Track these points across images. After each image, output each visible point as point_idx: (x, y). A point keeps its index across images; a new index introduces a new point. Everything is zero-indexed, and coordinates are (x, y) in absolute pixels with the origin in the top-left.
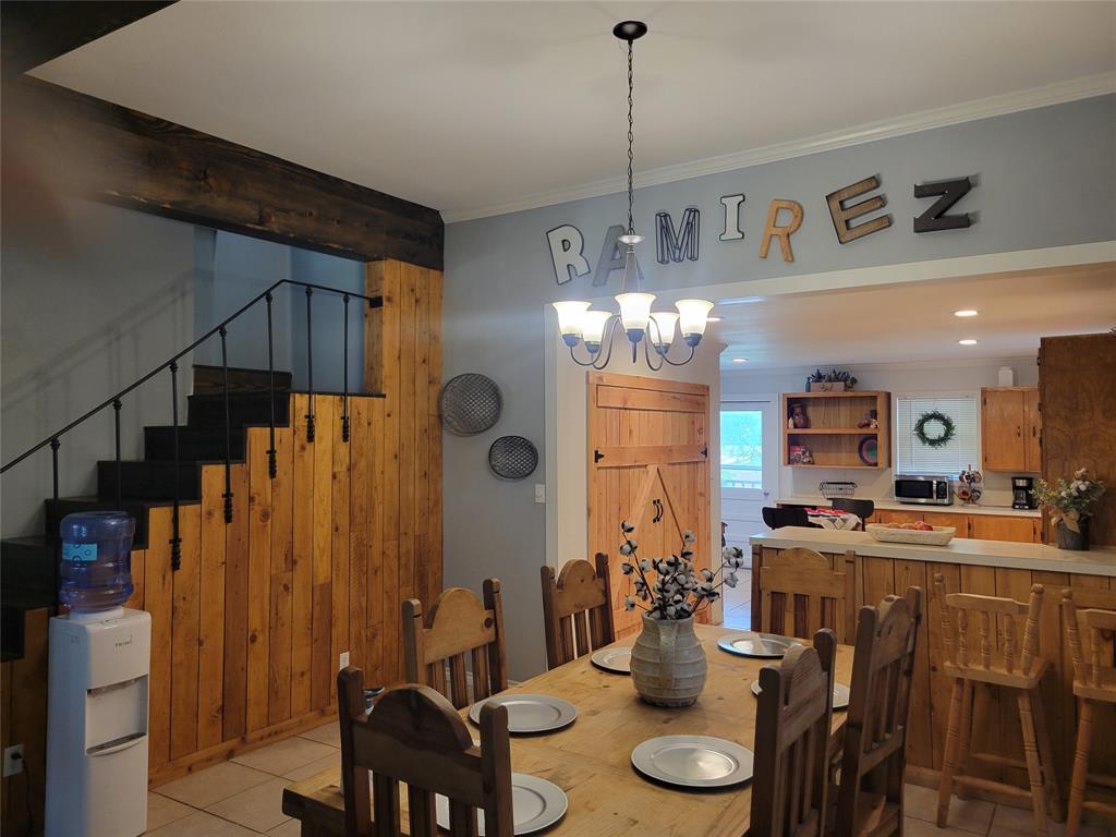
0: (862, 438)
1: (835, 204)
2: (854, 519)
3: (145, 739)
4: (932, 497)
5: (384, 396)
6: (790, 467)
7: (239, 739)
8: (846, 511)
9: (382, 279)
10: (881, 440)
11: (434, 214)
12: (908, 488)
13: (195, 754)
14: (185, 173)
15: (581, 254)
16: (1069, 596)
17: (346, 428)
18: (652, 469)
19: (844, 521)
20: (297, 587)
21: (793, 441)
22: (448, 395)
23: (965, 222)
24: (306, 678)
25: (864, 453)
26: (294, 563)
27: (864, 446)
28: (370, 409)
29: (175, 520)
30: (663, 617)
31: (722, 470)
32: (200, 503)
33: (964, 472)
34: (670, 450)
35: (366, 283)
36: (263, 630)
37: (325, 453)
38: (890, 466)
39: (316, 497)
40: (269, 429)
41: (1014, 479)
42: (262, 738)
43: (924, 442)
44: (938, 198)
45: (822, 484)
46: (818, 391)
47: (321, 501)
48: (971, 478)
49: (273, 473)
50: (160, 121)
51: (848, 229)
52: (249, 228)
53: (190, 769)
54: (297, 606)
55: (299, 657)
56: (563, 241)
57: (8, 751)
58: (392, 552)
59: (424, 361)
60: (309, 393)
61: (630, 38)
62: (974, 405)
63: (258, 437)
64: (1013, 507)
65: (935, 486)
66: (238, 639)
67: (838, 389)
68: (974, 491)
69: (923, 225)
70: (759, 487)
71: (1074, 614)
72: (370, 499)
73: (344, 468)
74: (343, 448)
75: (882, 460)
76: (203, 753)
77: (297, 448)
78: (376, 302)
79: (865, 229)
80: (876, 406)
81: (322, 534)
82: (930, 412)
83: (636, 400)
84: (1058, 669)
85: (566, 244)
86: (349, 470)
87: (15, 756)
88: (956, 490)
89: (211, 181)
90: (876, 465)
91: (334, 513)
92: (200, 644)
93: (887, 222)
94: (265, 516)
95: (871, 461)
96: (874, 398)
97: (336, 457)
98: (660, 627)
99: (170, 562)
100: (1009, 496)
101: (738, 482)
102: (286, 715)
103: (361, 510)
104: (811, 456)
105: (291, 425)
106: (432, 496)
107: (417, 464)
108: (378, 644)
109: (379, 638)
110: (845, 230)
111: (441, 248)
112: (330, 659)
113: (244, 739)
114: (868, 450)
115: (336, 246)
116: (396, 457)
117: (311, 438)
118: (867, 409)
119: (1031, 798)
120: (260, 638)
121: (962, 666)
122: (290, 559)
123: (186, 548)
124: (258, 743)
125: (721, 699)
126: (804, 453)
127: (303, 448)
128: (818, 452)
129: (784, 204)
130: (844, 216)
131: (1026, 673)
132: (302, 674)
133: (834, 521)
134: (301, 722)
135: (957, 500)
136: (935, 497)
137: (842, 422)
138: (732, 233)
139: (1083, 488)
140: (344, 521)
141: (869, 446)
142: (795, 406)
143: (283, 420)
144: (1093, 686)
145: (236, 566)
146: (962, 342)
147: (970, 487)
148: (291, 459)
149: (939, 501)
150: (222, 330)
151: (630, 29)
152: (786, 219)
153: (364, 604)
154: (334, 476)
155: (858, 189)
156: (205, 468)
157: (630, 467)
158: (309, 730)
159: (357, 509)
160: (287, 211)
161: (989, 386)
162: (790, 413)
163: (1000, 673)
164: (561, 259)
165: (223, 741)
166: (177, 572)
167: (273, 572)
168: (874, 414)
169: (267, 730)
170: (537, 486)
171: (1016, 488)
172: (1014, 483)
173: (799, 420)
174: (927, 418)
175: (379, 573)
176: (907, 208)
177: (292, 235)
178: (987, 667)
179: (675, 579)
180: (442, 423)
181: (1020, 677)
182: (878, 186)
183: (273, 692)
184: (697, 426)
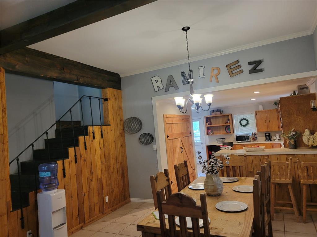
0: (226, 126)
1: (229, 67)
2: (230, 147)
3: (66, 224)
4: (245, 140)
5: (110, 125)
6: (208, 136)
7: (83, 223)
8: (227, 146)
9: (107, 93)
10: (231, 126)
11: (117, 75)
12: (239, 138)
13: (73, 228)
14: (59, 69)
15: (161, 83)
16: (298, 159)
17: (102, 135)
18: (180, 139)
19: (228, 148)
20: (94, 180)
21: (208, 128)
22: (126, 123)
23: (261, 71)
24: (98, 205)
25: (227, 130)
26: (93, 173)
27: (227, 128)
28: (107, 129)
29: (63, 164)
30: (212, 174)
31: (195, 138)
32: (69, 158)
33: (253, 133)
34: (183, 134)
35: (102, 95)
36: (87, 192)
37: (97, 142)
38: (234, 133)
39: (96, 155)
40: (84, 137)
41: (265, 134)
42: (89, 222)
43: (242, 126)
44: (255, 65)
45: (217, 139)
46: (213, 115)
47: (98, 155)
48: (255, 134)
49: (86, 149)
50: (52, 55)
51: (232, 74)
52: (75, 82)
53: (72, 233)
54: (94, 184)
55: (96, 199)
56: (156, 80)
57: (28, 233)
58: (115, 168)
59: (119, 115)
60: (92, 126)
61: (186, 30)
62: (253, 116)
63: (81, 139)
64: (266, 141)
65: (246, 137)
66: (81, 195)
67: (219, 114)
68: (256, 137)
69: (251, 72)
70: (200, 142)
71: (300, 164)
72: (109, 153)
73: (102, 146)
74: (102, 140)
75: (232, 132)
76: (75, 228)
77: (91, 141)
78: (106, 100)
79: (236, 74)
80: (229, 118)
81: (98, 164)
82: (243, 118)
83: (175, 121)
84: (295, 178)
85: (157, 81)
86: (104, 146)
87: (30, 234)
88: (251, 138)
89: (65, 70)
90: (230, 133)
91: (101, 158)
92: (72, 198)
93: (242, 71)
94: (85, 160)
95: (229, 132)
96: (228, 116)
97: (100, 143)
98: (212, 176)
99: (63, 175)
100: (264, 138)
101: (198, 141)
102: (94, 215)
103: (107, 157)
104: (213, 132)
105: (89, 135)
106: (124, 151)
107: (119, 143)
108: (114, 193)
109: (114, 192)
110: (231, 74)
111: (120, 84)
112: (103, 199)
113: (85, 223)
114: (227, 129)
115: (96, 85)
116: (114, 141)
117: (94, 138)
118: (226, 118)
119: (294, 210)
120: (86, 194)
121: (274, 180)
122: (91, 172)
123: (67, 171)
124: (88, 224)
125: (227, 192)
126: (211, 132)
127: (92, 141)
128: (215, 131)
129: (215, 68)
130: (231, 70)
131: (290, 180)
132: (97, 203)
133: (225, 148)
134: (98, 217)
135: (252, 140)
136: (246, 140)
137: (220, 122)
138: (202, 76)
139: (294, 133)
140: (103, 160)
141: (228, 128)
142: (208, 119)
143: (87, 134)
144: (306, 181)
145: (79, 175)
146: (252, 100)
147: (255, 137)
148: (89, 144)
149: (248, 141)
150: (70, 110)
151: (186, 28)
152: (216, 72)
153: (110, 183)
154: (100, 148)
155: (234, 64)
156: (69, 149)
157: (175, 139)
158: (100, 219)
159: (106, 157)
160: (83, 77)
161: (257, 110)
162: (207, 121)
163: (283, 180)
164: (156, 85)
165: (79, 224)
166: (65, 178)
167: (88, 176)
168: (229, 120)
169: (90, 220)
170: (154, 146)
171: (266, 136)
172: (265, 135)
173: (209, 123)
174: (242, 120)
175: (113, 174)
176: (247, 68)
177: (85, 83)
178: (280, 179)
179: (216, 164)
180: (124, 131)
181: (289, 181)
182: (239, 63)
183: (90, 209)
184: (188, 127)
